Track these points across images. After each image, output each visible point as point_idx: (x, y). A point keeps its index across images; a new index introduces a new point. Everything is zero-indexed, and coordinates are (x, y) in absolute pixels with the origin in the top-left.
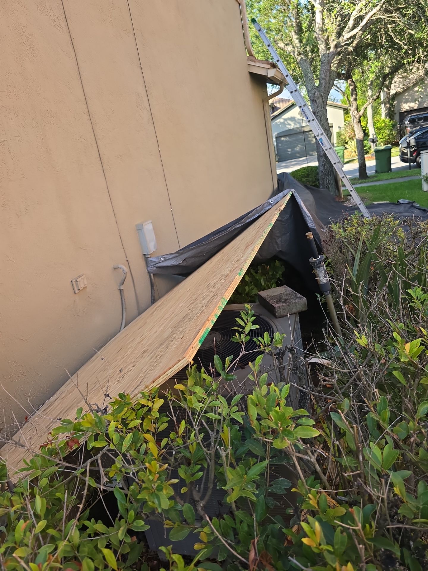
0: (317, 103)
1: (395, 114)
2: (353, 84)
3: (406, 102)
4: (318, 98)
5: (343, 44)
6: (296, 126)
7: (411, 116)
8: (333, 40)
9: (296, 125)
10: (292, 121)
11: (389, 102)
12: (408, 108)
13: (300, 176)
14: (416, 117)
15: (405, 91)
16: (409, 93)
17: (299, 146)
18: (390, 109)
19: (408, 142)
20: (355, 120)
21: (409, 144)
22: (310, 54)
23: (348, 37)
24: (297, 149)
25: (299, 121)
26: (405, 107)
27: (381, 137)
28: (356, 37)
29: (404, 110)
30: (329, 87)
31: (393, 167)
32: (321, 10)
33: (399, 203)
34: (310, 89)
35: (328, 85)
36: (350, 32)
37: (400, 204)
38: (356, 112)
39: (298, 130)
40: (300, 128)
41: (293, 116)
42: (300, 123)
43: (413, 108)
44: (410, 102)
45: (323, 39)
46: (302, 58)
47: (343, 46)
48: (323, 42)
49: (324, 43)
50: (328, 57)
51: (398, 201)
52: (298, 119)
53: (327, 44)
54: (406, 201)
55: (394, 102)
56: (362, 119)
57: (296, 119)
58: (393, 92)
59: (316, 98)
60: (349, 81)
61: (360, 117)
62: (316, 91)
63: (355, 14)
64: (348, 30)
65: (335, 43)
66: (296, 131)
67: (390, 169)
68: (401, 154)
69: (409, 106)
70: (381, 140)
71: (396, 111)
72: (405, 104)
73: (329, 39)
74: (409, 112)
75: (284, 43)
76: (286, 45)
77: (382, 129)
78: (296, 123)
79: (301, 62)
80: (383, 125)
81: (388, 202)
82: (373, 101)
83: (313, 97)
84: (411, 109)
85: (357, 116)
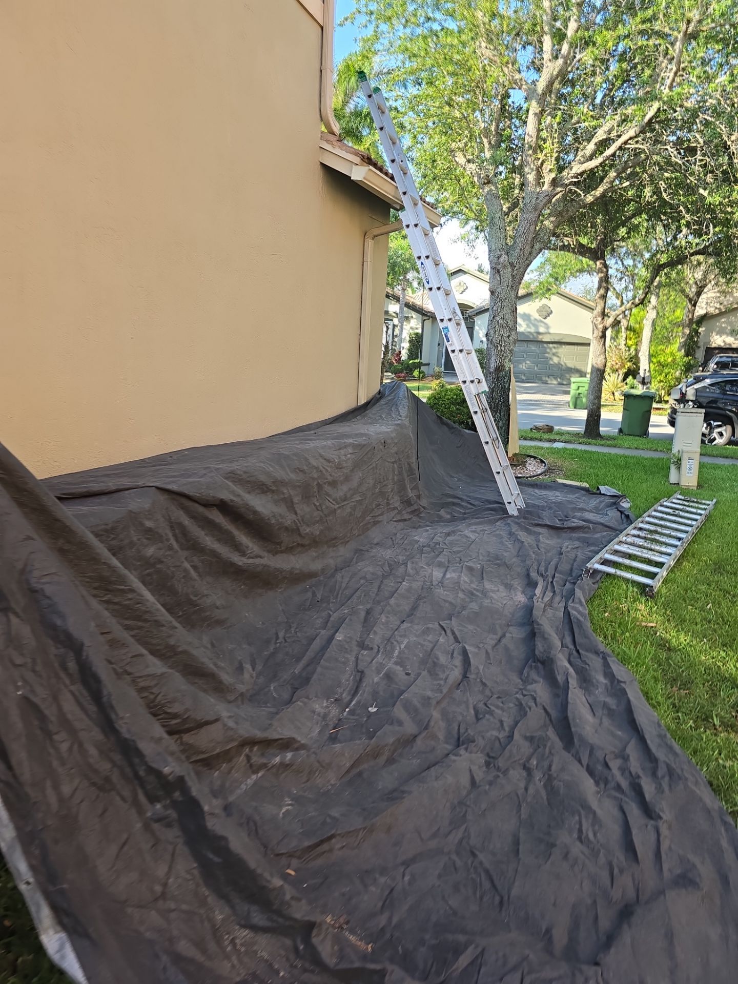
0: (500, 275)
1: (699, 347)
2: (605, 270)
3: (721, 332)
4: (504, 267)
5: (567, 182)
6: (529, 330)
7: (721, 357)
8: (551, 171)
9: (530, 328)
10: (524, 320)
11: (689, 326)
12: (722, 344)
13: (448, 399)
14: (730, 360)
15: (721, 314)
16: (728, 318)
17: (528, 362)
18: (690, 337)
19: (684, 392)
20: (596, 331)
21: (683, 395)
22: (517, 191)
23: (579, 172)
24: (523, 367)
25: (536, 323)
26: (718, 340)
27: (662, 379)
28: (605, 181)
29: (714, 345)
30: (530, 253)
31: (651, 430)
32: (537, 111)
33: (598, 492)
34: (494, 248)
35: (528, 248)
36: (582, 163)
37: (600, 494)
38: (600, 319)
39: (531, 337)
40: (535, 335)
41: (527, 312)
42: (536, 326)
43: (730, 345)
44: (728, 335)
45: (534, 164)
46: (491, 190)
47: (567, 185)
48: (532, 169)
49: (534, 172)
50: (537, 198)
51: (598, 489)
52: (536, 319)
53: (539, 176)
54: (613, 491)
55: (699, 327)
56: (609, 333)
57: (532, 318)
58: (700, 311)
59: (501, 266)
60: (598, 263)
61: (605, 329)
62: (503, 253)
63: (601, 135)
64: (582, 159)
65: (553, 175)
66: (528, 336)
67: (645, 433)
68: (672, 412)
69: (724, 341)
70: (662, 384)
71: (701, 344)
72: (718, 336)
73: (544, 167)
74: (721, 350)
75: (465, 157)
76: (469, 161)
77: (667, 365)
78: (531, 325)
79: (488, 196)
80: (670, 360)
81: (586, 485)
82: (633, 306)
83: (496, 263)
84: (728, 346)
85: (601, 326)
